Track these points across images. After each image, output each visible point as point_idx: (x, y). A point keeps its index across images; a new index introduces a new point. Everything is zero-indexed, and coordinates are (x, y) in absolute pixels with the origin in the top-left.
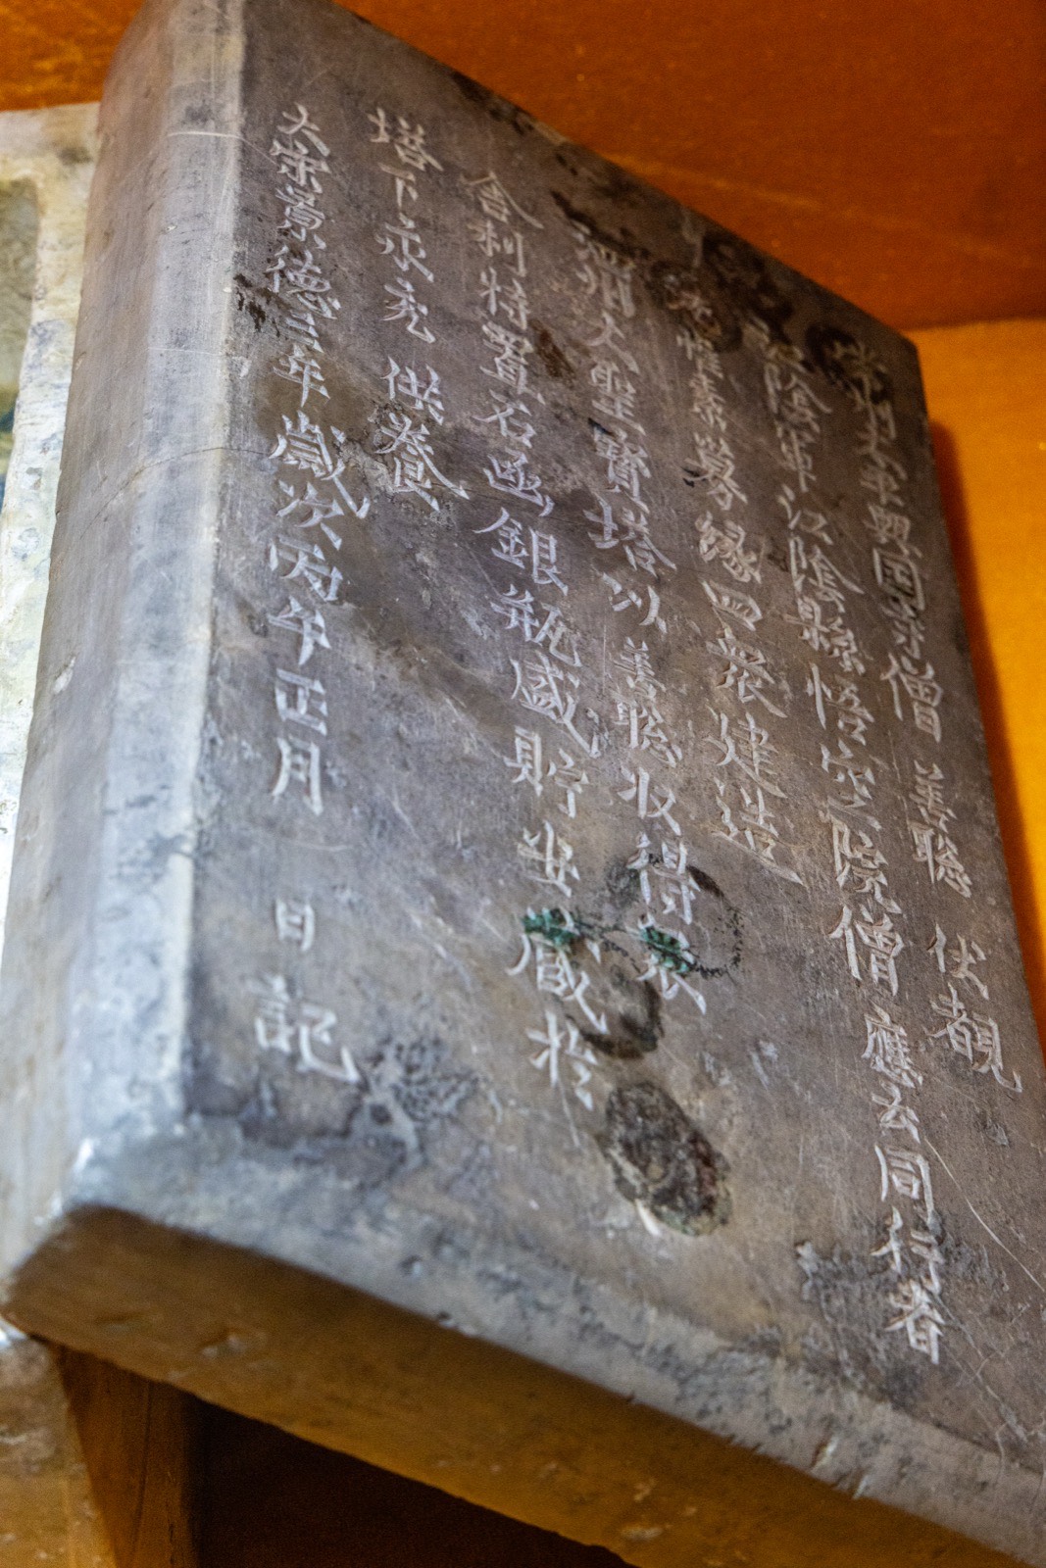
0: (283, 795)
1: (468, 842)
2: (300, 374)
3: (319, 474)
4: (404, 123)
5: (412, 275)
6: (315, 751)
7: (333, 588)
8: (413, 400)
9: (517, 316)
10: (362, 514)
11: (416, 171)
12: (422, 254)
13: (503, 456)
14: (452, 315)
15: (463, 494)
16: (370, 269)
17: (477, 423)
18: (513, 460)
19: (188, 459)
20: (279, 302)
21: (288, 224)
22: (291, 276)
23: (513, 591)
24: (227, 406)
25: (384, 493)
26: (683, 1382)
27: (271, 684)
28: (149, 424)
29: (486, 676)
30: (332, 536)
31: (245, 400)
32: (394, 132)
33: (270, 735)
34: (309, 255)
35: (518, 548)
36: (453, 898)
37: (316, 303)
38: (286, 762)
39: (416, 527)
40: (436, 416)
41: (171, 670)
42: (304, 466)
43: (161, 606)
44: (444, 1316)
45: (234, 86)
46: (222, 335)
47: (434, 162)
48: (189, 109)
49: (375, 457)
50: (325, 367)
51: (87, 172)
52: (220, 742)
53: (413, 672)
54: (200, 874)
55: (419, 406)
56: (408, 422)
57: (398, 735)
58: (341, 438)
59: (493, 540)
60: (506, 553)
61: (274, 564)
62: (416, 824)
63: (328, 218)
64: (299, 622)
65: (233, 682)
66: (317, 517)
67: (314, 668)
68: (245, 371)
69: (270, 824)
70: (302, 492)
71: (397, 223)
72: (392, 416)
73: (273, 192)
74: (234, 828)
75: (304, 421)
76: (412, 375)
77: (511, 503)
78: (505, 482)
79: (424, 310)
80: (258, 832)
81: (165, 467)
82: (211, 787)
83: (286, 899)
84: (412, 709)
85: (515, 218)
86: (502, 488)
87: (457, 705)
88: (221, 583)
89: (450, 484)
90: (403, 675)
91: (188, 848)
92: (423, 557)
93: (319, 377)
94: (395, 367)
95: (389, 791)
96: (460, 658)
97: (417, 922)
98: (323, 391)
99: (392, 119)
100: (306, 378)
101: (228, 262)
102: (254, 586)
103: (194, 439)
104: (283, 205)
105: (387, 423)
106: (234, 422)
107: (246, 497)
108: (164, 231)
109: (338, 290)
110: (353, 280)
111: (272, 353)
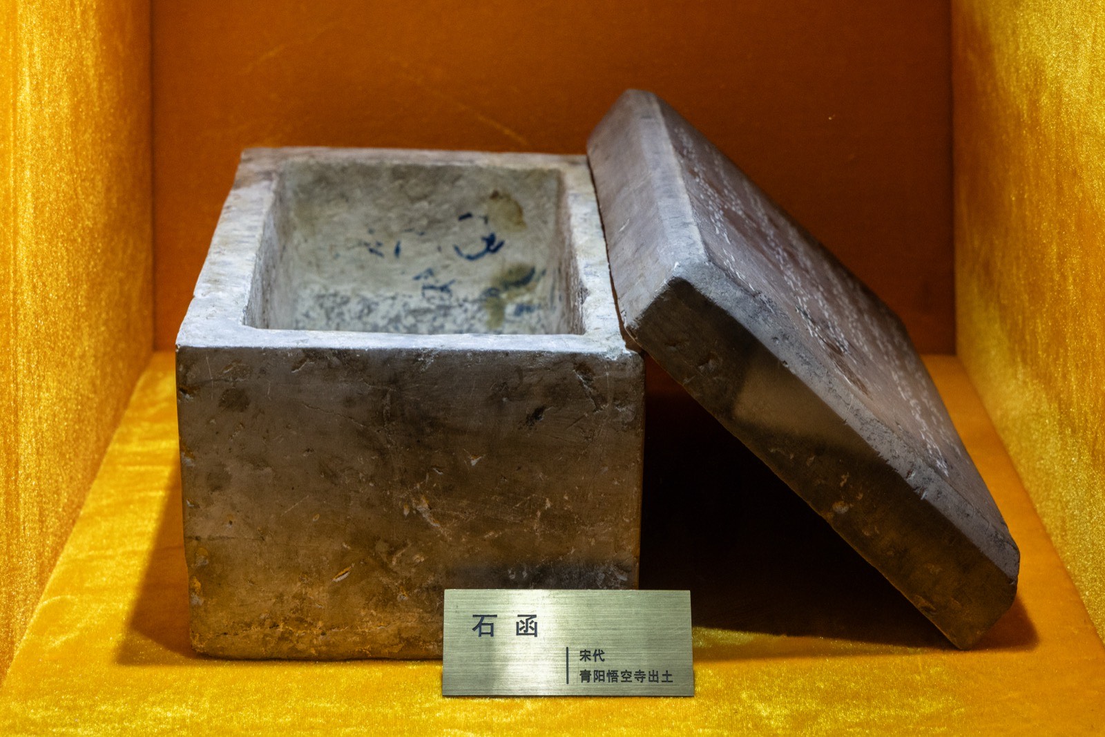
0: (719, 234)
2: (698, 173)
6: (725, 234)
26: (862, 424)
28: (651, 166)
29: (772, 259)
33: (712, 223)
38: (717, 230)
41: (677, 201)
43: (668, 192)
44: (785, 362)
48: (643, 116)
54: (701, 231)
59: (766, 239)
60: (771, 245)
62: (758, 267)
64: (713, 211)
65: (698, 207)
68: (682, 162)
69: (717, 236)
70: (706, 191)
72: (729, 198)
80: (714, 235)
83: (725, 250)
84: (752, 249)
89: (750, 222)
90: (748, 242)
97: (764, 282)
102: (698, 197)
110: (708, 168)
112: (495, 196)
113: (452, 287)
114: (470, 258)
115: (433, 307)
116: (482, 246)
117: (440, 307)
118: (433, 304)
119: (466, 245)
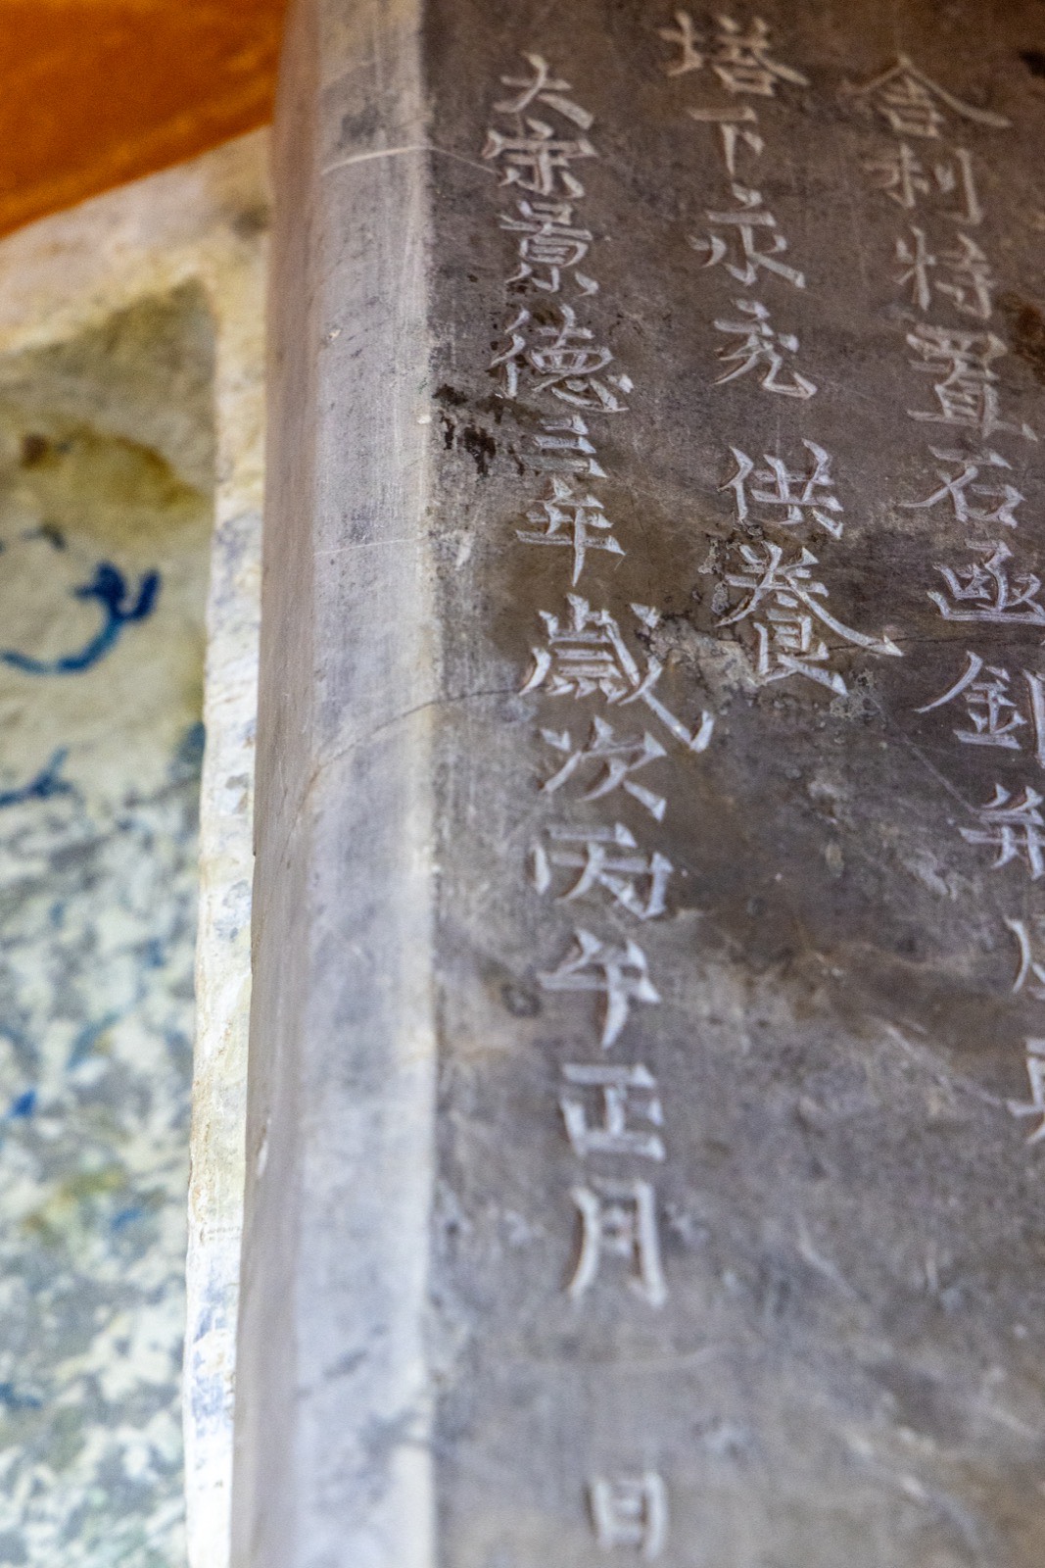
0: (591, 1291)
1: (950, 1275)
2: (568, 529)
3: (614, 694)
4: (729, 24)
5: (768, 289)
6: (644, 1193)
7: (658, 891)
8: (782, 511)
9: (971, 296)
10: (701, 743)
11: (757, 101)
12: (781, 244)
13: (961, 557)
14: (847, 335)
15: (891, 649)
16: (682, 302)
17: (909, 514)
18: (981, 559)
19: (381, 736)
20: (519, 412)
21: (525, 270)
22: (538, 360)
23: (1002, 795)
24: (437, 625)
25: (741, 693)
27: (553, 1096)
28: (322, 689)
29: (961, 964)
30: (647, 798)
31: (467, 606)
32: (711, 47)
33: (557, 1188)
34: (568, 312)
35: (1005, 716)
36: (928, 1385)
37: (588, 393)
38: (593, 1228)
39: (806, 736)
40: (828, 524)
41: (377, 1121)
42: (587, 688)
43: (358, 1009)
45: (410, 61)
46: (421, 501)
47: (790, 74)
48: (346, 120)
49: (717, 635)
50: (611, 501)
52: (466, 1227)
53: (820, 998)
54: (445, 1469)
55: (796, 516)
56: (776, 551)
57: (800, 1121)
58: (651, 618)
59: (957, 714)
61: (543, 879)
62: (848, 1271)
63: (598, 237)
64: (599, 970)
65: (483, 1114)
66: (618, 772)
67: (633, 1046)
68: (464, 554)
69: (569, 1348)
70: (585, 737)
71: (730, 203)
72: (745, 550)
73: (495, 222)
74: (503, 1373)
75: (581, 609)
76: (778, 465)
77: (986, 638)
78: (970, 604)
79: (792, 343)
80: (550, 1369)
81: (348, 761)
82: (452, 1312)
83: (609, 1476)
84: (823, 1065)
85: (954, 123)
86: (967, 617)
87: (908, 1033)
88: (447, 942)
89: (862, 639)
90: (803, 1010)
91: (421, 1430)
92: (823, 786)
93: (602, 523)
94: (744, 461)
95: (790, 1226)
96: (908, 947)
97: (862, 1446)
98: (613, 546)
99: (706, 23)
100: (580, 533)
101: (423, 370)
102: (510, 931)
103: (389, 699)
104: (513, 239)
105: (736, 566)
106: (451, 650)
107: (481, 776)
108: (325, 342)
109: (625, 356)
110: (651, 330)
111: (511, 508)
112: (36, 452)
113: (69, 772)
114: (73, 665)
115: (37, 868)
116: (92, 618)
117: (61, 859)
118: (33, 855)
119: (37, 635)
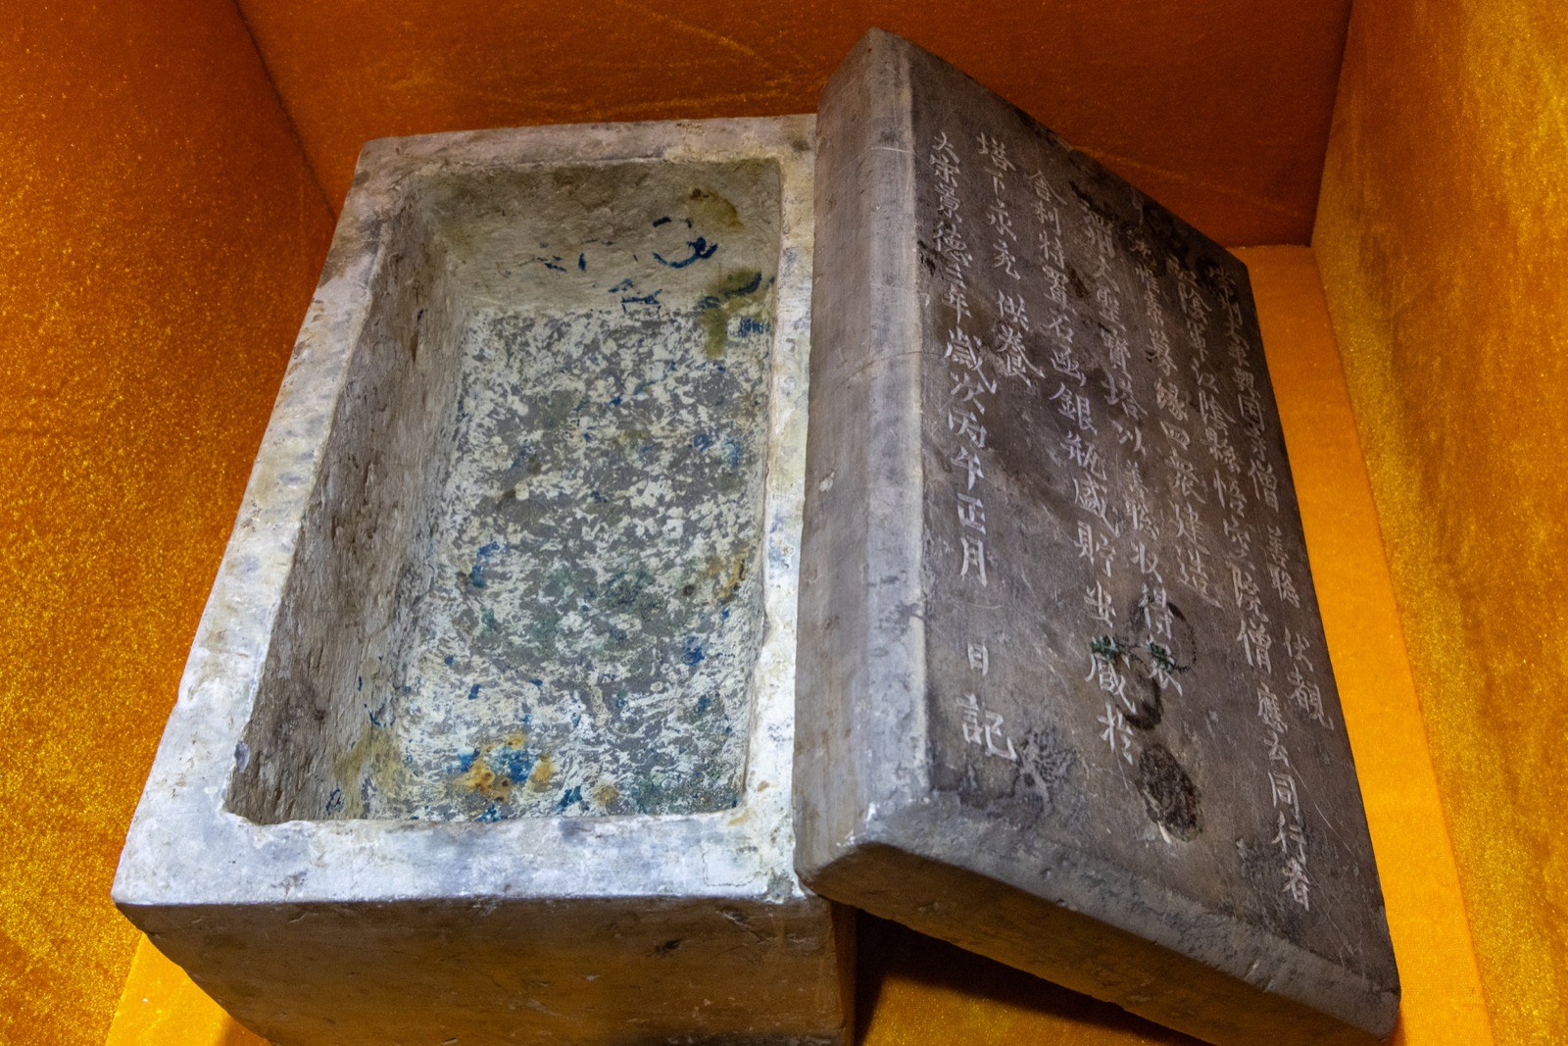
0: (966, 575)
1: (1061, 597)
2: (955, 303)
3: (970, 366)
4: (994, 142)
5: (1005, 236)
6: (980, 545)
7: (982, 439)
8: (1012, 316)
9: (1059, 260)
10: (993, 390)
11: (1003, 171)
12: (1010, 223)
13: (1060, 350)
14: (1027, 261)
15: (1042, 375)
16: (985, 234)
17: (1045, 329)
18: (1064, 351)
19: (900, 357)
20: (942, 257)
21: (942, 208)
22: (946, 240)
23: (1070, 436)
24: (920, 325)
25: (1003, 377)
26: (1183, 932)
27: (955, 504)
28: (875, 333)
29: (1061, 489)
30: (979, 405)
31: (929, 321)
32: (990, 147)
33: (958, 536)
34: (954, 226)
35: (1071, 408)
36: (1055, 634)
37: (960, 257)
38: (967, 553)
39: (1020, 398)
40: (1024, 326)
41: (901, 495)
42: (962, 362)
43: (891, 452)
44: (1061, 901)
45: (908, 121)
46: (914, 280)
47: (1011, 166)
48: (883, 133)
49: (997, 354)
50: (968, 298)
51: (810, 157)
52: (932, 542)
53: (1026, 490)
54: (928, 630)
55: (1016, 320)
56: (1011, 330)
57: (1022, 532)
58: (979, 343)
59: (1058, 403)
60: (1065, 411)
61: (951, 426)
62: (1034, 589)
63: (962, 203)
64: (966, 462)
65: (936, 503)
66: (971, 394)
67: (976, 492)
68: (928, 302)
69: (961, 594)
70: (962, 379)
71: (996, 205)
72: (1003, 327)
73: (933, 187)
74: (944, 598)
75: (960, 333)
76: (1011, 300)
77: (1066, 379)
78: (1061, 366)
79: (1013, 259)
80: (955, 601)
81: (887, 362)
82: (930, 573)
83: (973, 643)
84: (1027, 514)
85: (1053, 198)
86: (1060, 370)
87: (1049, 510)
88: (925, 440)
89: (1035, 369)
90: (1022, 493)
91: (920, 613)
92: (1025, 417)
93: (965, 304)
94: (1002, 295)
95: (1019, 569)
96: (1048, 480)
97: (1039, 651)
98: (968, 313)
99: (988, 139)
100: (958, 305)
101: (913, 232)
102: (943, 441)
103: (903, 345)
104: (939, 195)
105: (1000, 331)
106: (925, 336)
107: (934, 383)
108: (874, 210)
109: (970, 249)
110: (977, 241)
111: (940, 290)
112: (697, 194)
113: (659, 298)
114: (675, 265)
115: (638, 324)
116: (692, 252)
117: (646, 324)
118: (637, 320)
119: (669, 252)
